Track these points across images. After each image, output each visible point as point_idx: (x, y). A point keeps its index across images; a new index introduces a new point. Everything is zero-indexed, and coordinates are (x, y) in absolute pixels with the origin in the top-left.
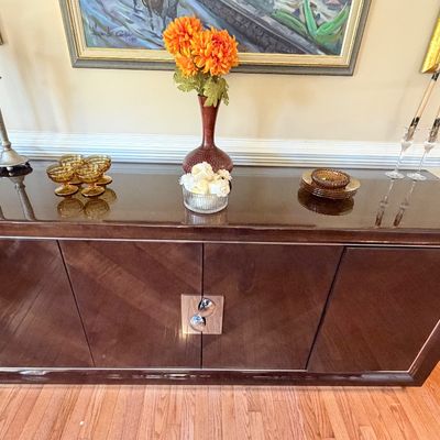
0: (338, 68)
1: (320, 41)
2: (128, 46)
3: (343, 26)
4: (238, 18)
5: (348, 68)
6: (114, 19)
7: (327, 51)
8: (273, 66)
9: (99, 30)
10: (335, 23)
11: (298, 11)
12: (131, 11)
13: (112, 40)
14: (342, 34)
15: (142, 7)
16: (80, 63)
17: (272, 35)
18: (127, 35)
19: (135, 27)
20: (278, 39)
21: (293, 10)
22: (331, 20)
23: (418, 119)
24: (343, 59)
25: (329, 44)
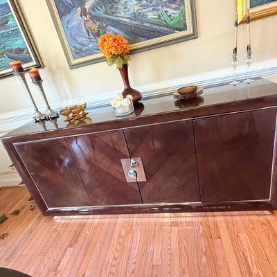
0: (188, 36)
1: (175, 26)
2: (90, 54)
3: (184, 16)
4: (133, 28)
5: (194, 35)
6: (82, 45)
7: (180, 30)
8: (155, 45)
9: (77, 51)
10: (180, 15)
11: (159, 16)
12: (88, 40)
13: (83, 54)
14: (185, 20)
15: (92, 37)
16: (72, 67)
17: (151, 31)
18: (88, 50)
19: (91, 45)
20: (154, 32)
21: (157, 17)
22: (177, 15)
23: (236, 49)
24: (189, 31)
25: (180, 26)
